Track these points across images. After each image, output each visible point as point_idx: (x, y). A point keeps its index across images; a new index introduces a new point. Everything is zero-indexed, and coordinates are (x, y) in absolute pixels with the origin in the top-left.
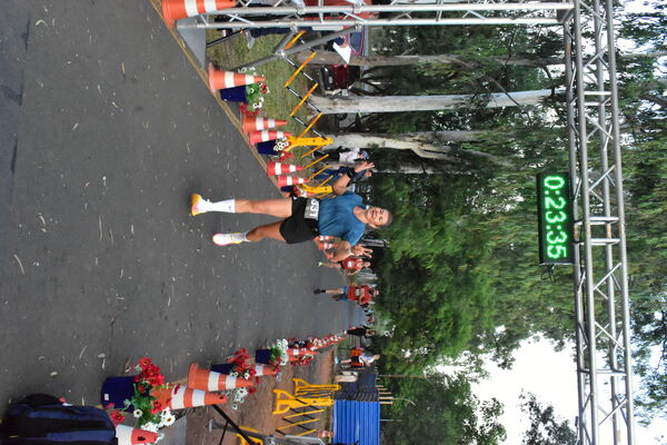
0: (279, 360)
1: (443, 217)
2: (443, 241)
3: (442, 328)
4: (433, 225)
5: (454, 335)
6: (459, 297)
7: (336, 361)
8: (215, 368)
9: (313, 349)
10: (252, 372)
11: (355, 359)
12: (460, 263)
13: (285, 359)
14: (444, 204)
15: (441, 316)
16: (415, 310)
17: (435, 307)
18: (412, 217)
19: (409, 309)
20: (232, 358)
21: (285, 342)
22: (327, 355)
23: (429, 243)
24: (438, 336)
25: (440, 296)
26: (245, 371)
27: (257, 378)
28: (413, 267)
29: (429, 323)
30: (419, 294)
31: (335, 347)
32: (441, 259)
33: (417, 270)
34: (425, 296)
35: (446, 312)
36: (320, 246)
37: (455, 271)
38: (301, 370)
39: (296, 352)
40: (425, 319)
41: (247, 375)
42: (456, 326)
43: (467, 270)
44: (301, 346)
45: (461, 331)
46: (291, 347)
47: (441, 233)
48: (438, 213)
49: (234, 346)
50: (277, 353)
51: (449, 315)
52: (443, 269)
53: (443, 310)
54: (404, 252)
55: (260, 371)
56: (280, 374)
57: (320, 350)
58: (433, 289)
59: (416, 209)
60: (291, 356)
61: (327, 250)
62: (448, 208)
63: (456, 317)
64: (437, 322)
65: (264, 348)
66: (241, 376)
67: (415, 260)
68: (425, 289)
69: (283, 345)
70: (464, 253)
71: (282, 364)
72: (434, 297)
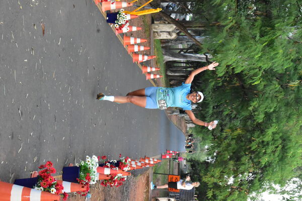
0: (89, 179)
1: (273, 28)
2: (272, 54)
3: (269, 151)
4: (262, 36)
5: (282, 159)
6: (289, 117)
7: (152, 187)
8: (18, 182)
9: (126, 169)
10: (59, 187)
11: (173, 185)
12: (290, 80)
13: (95, 177)
14: (275, 12)
15: (268, 138)
16: (239, 131)
17: (261, 128)
18: (238, 26)
19: (233, 131)
20: (36, 174)
21: (95, 159)
22: (141, 179)
23: (257, 56)
24: (264, 160)
25: (268, 116)
26: (51, 186)
27: (65, 194)
28: (238, 84)
29: (254, 146)
30: (245, 114)
31: (151, 171)
32: (269, 75)
33: (243, 87)
34: (251, 117)
35: (274, 133)
36: (134, 58)
37: (285, 88)
38: (113, 193)
39: (107, 171)
40: (250, 141)
41: (53, 190)
42: (284, 149)
43: (298, 87)
44: (113, 165)
45: (290, 155)
46: (102, 165)
47: (271, 44)
48: (268, 22)
49: (38, 161)
50: (87, 170)
51: (277, 136)
52: (272, 87)
53: (270, 132)
54: (228, 66)
55: (67, 187)
56: (90, 195)
57: (134, 173)
58: (259, 108)
59: (243, 18)
60: (101, 174)
61: (142, 63)
62: (278, 17)
63: (285, 139)
64: (264, 144)
65: (71, 165)
66: (47, 191)
67: (240, 76)
68: (251, 108)
69: (93, 162)
70: (296, 69)
71: (92, 183)
72: (260, 118)
